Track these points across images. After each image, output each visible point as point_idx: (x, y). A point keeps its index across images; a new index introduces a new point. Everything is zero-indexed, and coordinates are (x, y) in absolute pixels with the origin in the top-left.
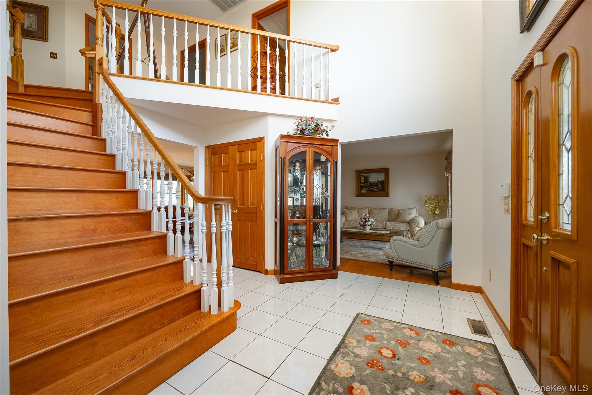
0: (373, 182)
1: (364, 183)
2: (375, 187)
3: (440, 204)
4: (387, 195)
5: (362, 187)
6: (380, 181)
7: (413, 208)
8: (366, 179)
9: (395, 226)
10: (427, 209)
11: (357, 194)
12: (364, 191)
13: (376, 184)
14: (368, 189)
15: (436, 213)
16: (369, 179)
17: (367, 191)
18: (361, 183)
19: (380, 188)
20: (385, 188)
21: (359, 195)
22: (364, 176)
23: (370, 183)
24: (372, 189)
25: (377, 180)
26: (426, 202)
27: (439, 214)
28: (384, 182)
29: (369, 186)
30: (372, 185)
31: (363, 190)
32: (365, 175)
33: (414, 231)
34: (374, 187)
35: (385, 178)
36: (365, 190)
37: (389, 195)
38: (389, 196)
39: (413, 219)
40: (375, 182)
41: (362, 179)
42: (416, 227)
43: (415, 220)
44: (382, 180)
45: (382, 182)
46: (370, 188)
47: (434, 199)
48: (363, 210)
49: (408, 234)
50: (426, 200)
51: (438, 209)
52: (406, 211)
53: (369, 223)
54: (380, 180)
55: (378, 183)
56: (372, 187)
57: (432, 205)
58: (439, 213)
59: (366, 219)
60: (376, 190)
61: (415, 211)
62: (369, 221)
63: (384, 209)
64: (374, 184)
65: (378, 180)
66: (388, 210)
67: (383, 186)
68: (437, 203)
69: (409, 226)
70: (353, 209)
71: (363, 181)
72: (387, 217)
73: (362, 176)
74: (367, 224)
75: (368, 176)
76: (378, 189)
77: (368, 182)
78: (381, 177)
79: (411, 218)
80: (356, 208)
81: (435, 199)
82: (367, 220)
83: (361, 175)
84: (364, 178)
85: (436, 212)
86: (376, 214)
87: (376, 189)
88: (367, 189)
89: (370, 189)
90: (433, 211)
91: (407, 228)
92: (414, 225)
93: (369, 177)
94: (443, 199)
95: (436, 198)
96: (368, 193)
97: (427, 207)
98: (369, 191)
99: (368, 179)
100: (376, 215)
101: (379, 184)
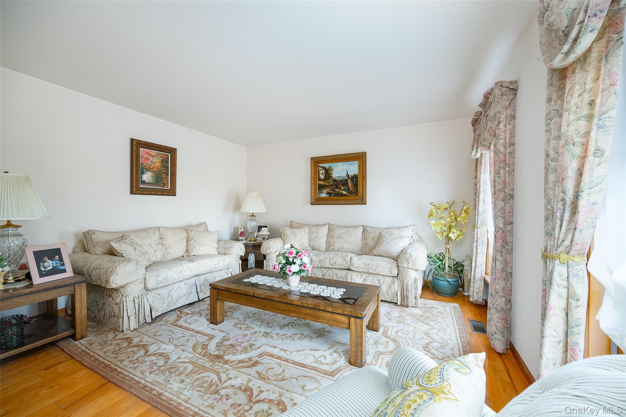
0: (338, 179)
1: (324, 180)
2: (342, 188)
3: (458, 220)
4: (363, 201)
5: (321, 187)
6: (351, 176)
7: (407, 226)
8: (328, 172)
9: (368, 265)
10: (434, 228)
11: (313, 200)
12: (324, 195)
13: (344, 182)
14: (331, 190)
15: (450, 237)
16: (333, 172)
17: (330, 194)
18: (320, 180)
19: (351, 188)
20: (359, 190)
21: (317, 201)
22: (324, 168)
23: (335, 180)
24: (336, 190)
25: (345, 174)
26: (431, 215)
27: (458, 239)
28: (358, 178)
29: (331, 185)
30: (338, 183)
31: (323, 193)
32: (327, 165)
33: (406, 278)
34: (340, 188)
35: (359, 171)
36: (325, 192)
37: (366, 201)
38: (365, 204)
39: (403, 252)
40: (342, 179)
41: (321, 172)
42: (410, 270)
43: (409, 255)
44: (354, 175)
45: (355, 178)
46: (335, 188)
47: (446, 209)
48: (318, 229)
49: (394, 282)
50: (431, 211)
51: (454, 230)
52: (394, 231)
53: (295, 268)
54: (351, 174)
55: (347, 180)
56: (337, 187)
57: (443, 222)
58: (457, 237)
59: (287, 259)
60: (344, 192)
61: (409, 232)
62: (294, 263)
63: (355, 227)
64: (340, 181)
65: (347, 174)
66: (361, 229)
67: (356, 185)
68: (453, 218)
69: (396, 266)
70: (301, 226)
71: (323, 177)
72: (360, 242)
73: (320, 168)
74: (290, 271)
75: (331, 167)
76: (348, 190)
77: (331, 177)
78: (353, 169)
79: (402, 249)
80: (307, 225)
81: (449, 209)
82: (291, 260)
83: (319, 166)
84: (324, 172)
85: (451, 235)
86: (340, 237)
87: (344, 190)
88: (328, 190)
89: (333, 190)
90: (445, 234)
91: (392, 270)
92: (405, 266)
93: (332, 170)
94: (464, 209)
95: (450, 207)
96: (331, 198)
97: (434, 224)
98: (332, 195)
99: (331, 174)
100: (340, 239)
101: (349, 181)
